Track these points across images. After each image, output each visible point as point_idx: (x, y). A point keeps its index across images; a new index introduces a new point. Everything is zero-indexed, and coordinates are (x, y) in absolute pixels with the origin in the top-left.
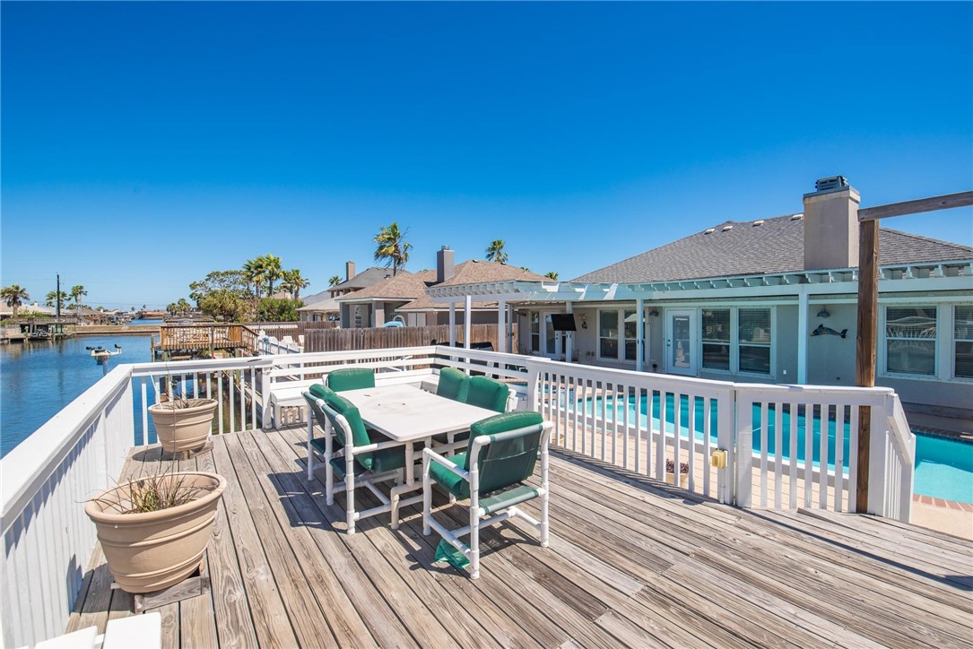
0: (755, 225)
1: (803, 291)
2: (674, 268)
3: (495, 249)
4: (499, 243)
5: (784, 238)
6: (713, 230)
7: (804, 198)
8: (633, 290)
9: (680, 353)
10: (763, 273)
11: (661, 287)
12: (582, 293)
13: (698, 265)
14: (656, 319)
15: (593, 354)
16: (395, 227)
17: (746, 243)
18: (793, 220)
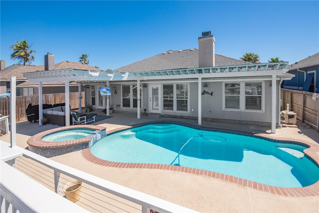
0: (179, 52)
1: (200, 76)
2: (152, 67)
3: (83, 58)
4: (86, 56)
5: (189, 57)
6: (165, 53)
7: (199, 39)
8: (136, 75)
9: (155, 101)
10: (187, 68)
11: (147, 74)
12: (111, 77)
13: (161, 66)
14: (146, 89)
15: (120, 106)
16: (25, 42)
17: (177, 58)
18: (191, 50)
